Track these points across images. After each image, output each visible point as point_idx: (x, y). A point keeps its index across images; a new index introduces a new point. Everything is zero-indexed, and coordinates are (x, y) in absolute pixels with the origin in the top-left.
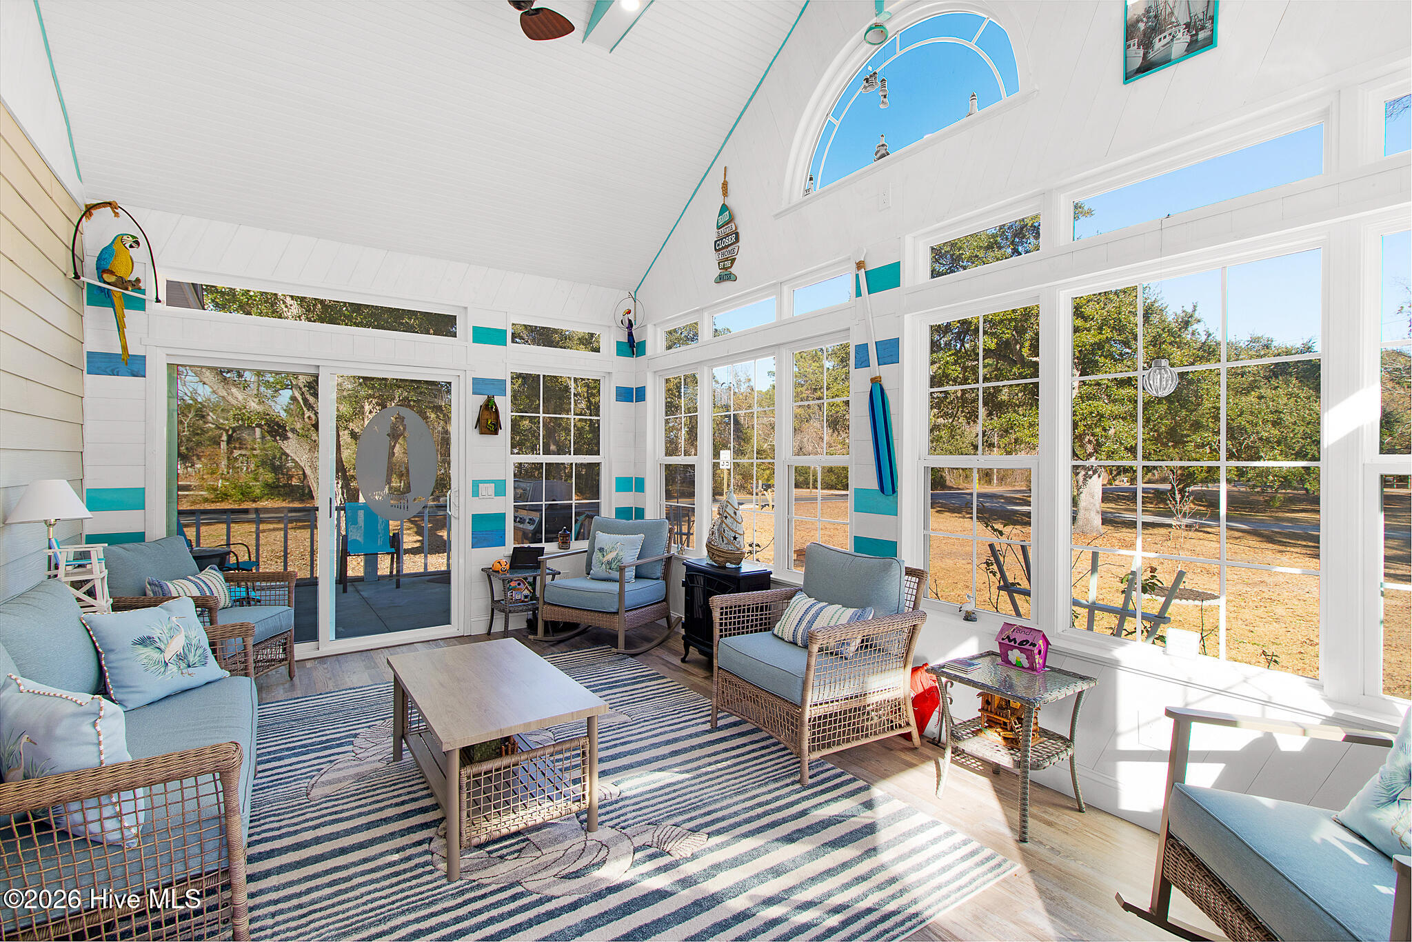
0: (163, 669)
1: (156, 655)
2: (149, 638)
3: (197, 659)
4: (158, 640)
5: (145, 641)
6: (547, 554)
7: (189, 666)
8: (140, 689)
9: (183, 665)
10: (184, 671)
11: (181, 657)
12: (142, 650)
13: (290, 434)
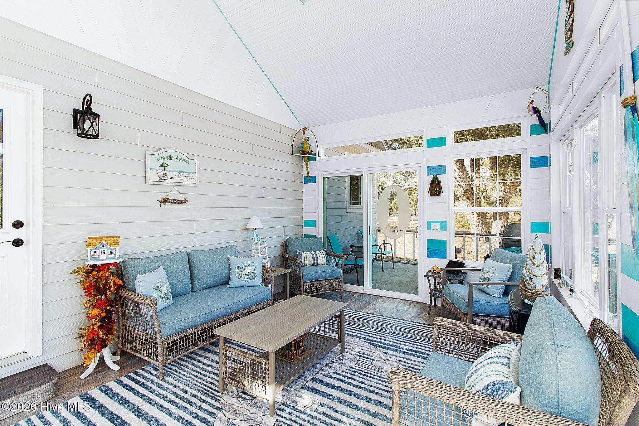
0: (240, 277)
1: (240, 272)
2: (240, 267)
3: (252, 277)
4: (242, 268)
5: (239, 268)
6: (465, 267)
7: (248, 279)
8: (233, 282)
9: (246, 278)
10: (246, 280)
11: (247, 275)
12: (237, 270)
13: (460, 199)
